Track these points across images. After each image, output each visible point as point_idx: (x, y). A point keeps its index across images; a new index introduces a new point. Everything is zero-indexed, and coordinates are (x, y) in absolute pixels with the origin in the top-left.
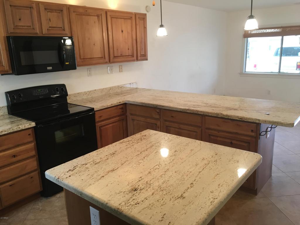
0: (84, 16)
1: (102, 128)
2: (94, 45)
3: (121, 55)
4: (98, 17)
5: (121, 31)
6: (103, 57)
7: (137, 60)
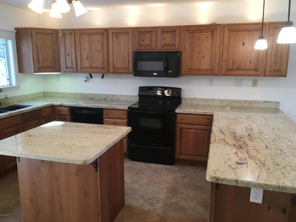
0: (196, 33)
1: (183, 130)
2: (203, 57)
3: (237, 68)
4: (212, 32)
5: (242, 44)
6: (212, 69)
7: (265, 75)
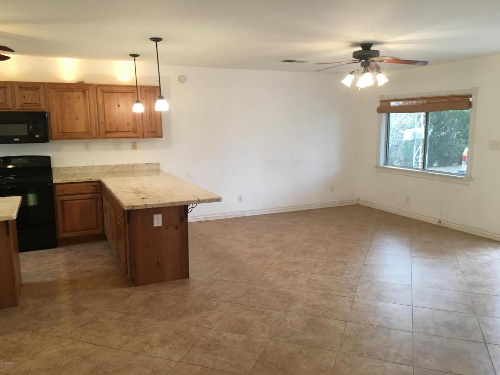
0: (65, 92)
1: (65, 202)
2: (77, 119)
3: (116, 130)
4: (84, 92)
5: (117, 106)
6: (88, 132)
7: (144, 137)
